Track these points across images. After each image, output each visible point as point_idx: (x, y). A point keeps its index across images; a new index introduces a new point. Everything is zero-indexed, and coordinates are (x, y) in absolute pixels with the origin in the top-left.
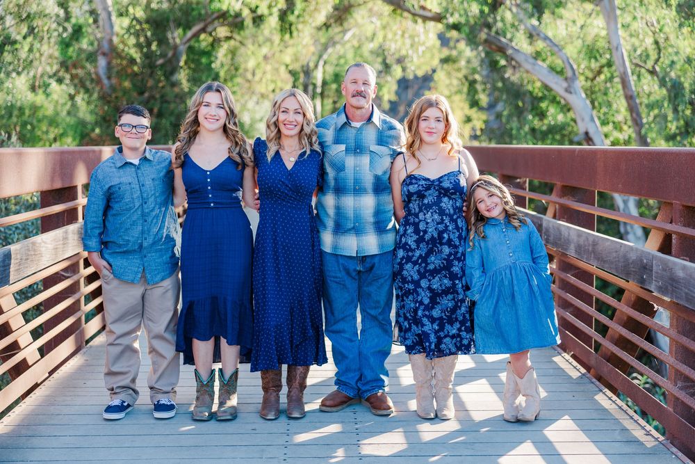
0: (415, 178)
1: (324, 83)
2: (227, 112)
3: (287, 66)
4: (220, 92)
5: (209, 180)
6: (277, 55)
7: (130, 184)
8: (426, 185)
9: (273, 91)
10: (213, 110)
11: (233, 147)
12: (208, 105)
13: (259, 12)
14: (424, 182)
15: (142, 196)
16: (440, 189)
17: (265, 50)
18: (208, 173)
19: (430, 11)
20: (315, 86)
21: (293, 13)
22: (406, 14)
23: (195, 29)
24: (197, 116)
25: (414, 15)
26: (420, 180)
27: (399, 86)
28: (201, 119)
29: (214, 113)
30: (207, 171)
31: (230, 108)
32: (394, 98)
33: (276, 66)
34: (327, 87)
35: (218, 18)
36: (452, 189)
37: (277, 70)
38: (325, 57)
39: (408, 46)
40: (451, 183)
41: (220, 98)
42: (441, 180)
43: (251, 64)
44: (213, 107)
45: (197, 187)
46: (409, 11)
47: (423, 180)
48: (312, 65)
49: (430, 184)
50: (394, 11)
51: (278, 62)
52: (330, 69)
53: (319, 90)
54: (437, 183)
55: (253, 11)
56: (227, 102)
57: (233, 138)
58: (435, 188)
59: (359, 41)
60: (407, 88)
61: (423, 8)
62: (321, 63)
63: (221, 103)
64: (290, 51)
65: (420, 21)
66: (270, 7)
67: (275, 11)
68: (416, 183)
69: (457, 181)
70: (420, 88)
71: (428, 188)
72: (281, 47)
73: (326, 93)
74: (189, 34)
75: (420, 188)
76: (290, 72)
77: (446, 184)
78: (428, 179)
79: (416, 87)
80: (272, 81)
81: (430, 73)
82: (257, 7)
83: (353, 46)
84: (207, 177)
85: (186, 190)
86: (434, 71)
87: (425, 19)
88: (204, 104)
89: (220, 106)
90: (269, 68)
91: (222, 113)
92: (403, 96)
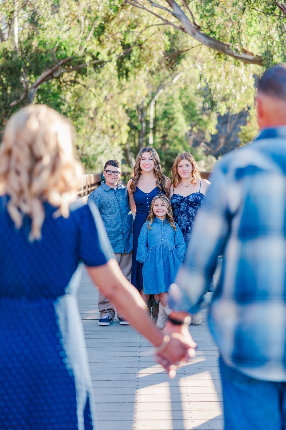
0: (176, 196)
1: (156, 120)
2: (154, 161)
3: (124, 106)
4: (150, 151)
5: (147, 198)
6: (115, 97)
7: (113, 200)
8: (181, 199)
9: (113, 127)
10: (147, 162)
11: (158, 181)
12: (144, 159)
13: (100, 58)
14: (180, 198)
15: (119, 206)
16: (188, 202)
17: (105, 93)
18: (147, 195)
19: (252, 54)
20: (147, 122)
21: (129, 59)
22: (230, 58)
23: (44, 74)
24: (140, 166)
25: (236, 58)
26: (178, 197)
27: (219, 122)
28: (142, 167)
29: (147, 163)
30: (147, 194)
31: (156, 160)
32: (214, 131)
33: (115, 106)
34: (157, 123)
35: (63, 65)
36: (194, 202)
37: (115, 109)
38: (156, 98)
39: (232, 86)
40: (193, 199)
41: (150, 155)
42: (189, 197)
43: (93, 105)
44: (147, 160)
45: (141, 202)
46: (232, 55)
47: (180, 197)
48: (145, 105)
49: (183, 199)
50: (219, 54)
51: (116, 103)
52: (161, 109)
53: (151, 126)
54: (186, 199)
55: (94, 58)
56: (154, 157)
57: (158, 176)
58: (185, 201)
59: (185, 83)
60: (226, 123)
61: (245, 52)
62: (153, 103)
63: (151, 157)
64: (127, 93)
65: (242, 63)
66: (109, 54)
67: (114, 57)
68: (176, 198)
69: (197, 198)
70: (237, 123)
71: (182, 201)
72: (119, 91)
73: (157, 128)
74: (39, 78)
75: (178, 201)
76: (127, 111)
77: (191, 200)
78: (182, 197)
79: (234, 122)
80: (112, 119)
81: (246, 109)
82: (98, 54)
83: (180, 88)
84: (147, 197)
85: (136, 204)
86: (249, 108)
87: (247, 61)
88: (142, 159)
89: (151, 159)
90: (109, 107)
91: (152, 163)
92: (223, 130)
